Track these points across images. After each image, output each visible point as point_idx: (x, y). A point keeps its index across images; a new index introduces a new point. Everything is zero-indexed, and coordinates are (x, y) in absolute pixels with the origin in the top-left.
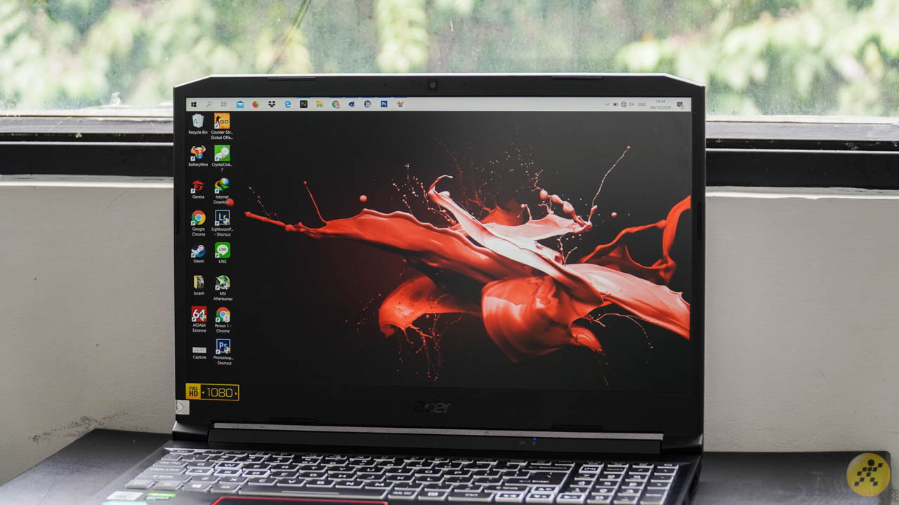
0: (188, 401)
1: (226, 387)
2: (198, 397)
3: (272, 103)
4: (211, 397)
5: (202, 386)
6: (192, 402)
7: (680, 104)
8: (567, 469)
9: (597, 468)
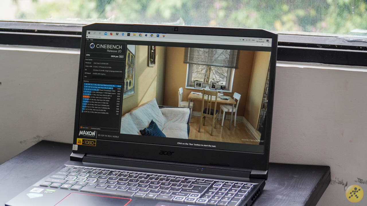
0: (77, 145)
1: (91, 141)
2: (81, 144)
3: (117, 34)
4: (86, 144)
5: (83, 140)
6: (79, 145)
7: (267, 41)
8: (209, 185)
9: (221, 185)
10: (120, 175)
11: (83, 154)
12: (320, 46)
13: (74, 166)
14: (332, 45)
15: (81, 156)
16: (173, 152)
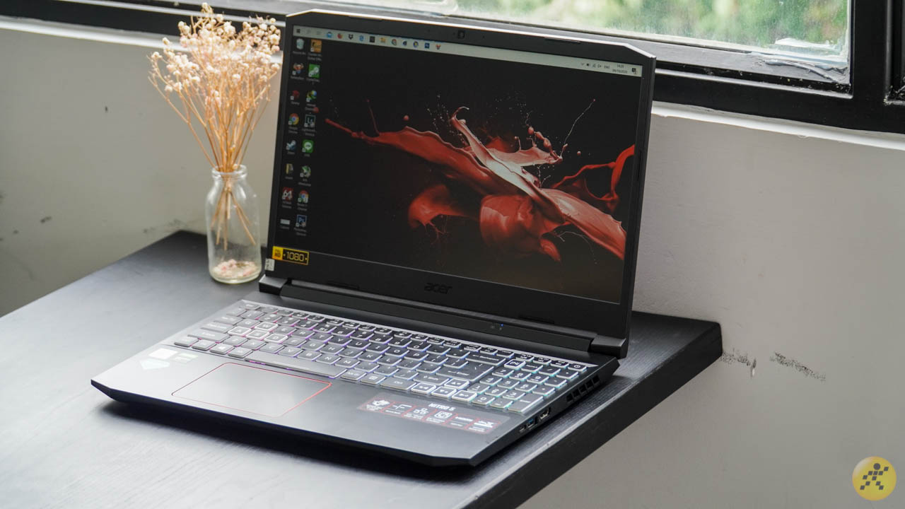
0: (274, 261)
1: (300, 253)
2: (281, 258)
3: (351, 36)
4: (289, 259)
6: (276, 261)
7: (633, 70)
8: (497, 362)
9: (521, 362)
10: (339, 328)
11: (285, 279)
12: (709, 70)
13: (259, 304)
14: (732, 71)
15: (277, 284)
16: (450, 287)
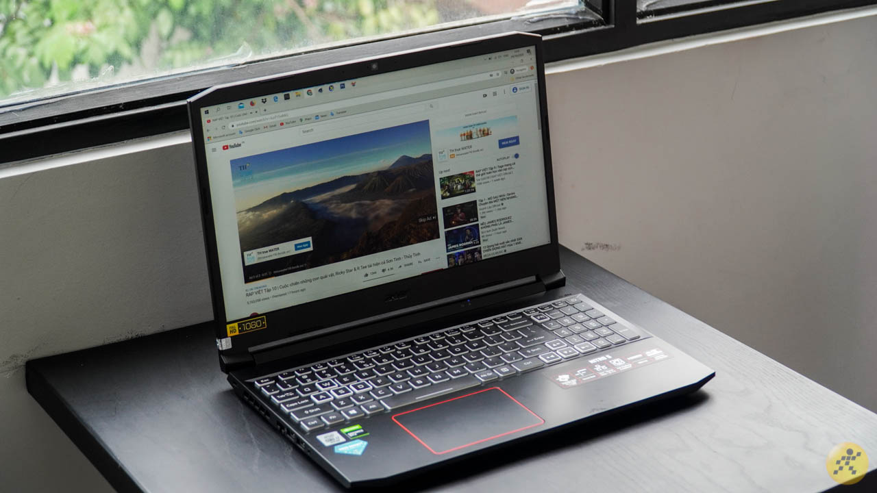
0: (230, 338)
1: (256, 320)
2: (237, 333)
3: (264, 101)
4: (246, 330)
7: (528, 51)
